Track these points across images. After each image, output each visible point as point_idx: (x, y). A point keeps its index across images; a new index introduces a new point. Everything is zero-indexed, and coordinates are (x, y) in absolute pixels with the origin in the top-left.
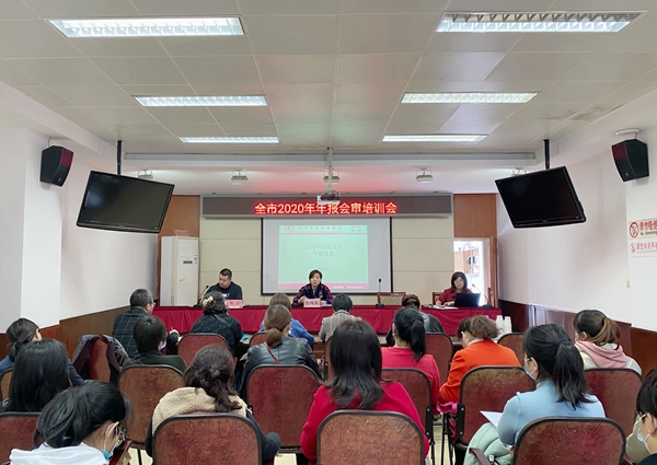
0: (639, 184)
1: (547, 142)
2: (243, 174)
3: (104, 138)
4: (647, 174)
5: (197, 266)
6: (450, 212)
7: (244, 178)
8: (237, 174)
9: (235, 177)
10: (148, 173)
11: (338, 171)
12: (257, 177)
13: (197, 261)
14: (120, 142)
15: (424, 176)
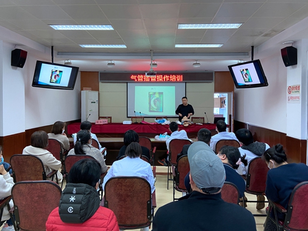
0: (293, 68)
1: (253, 47)
2: (113, 62)
3: (44, 45)
4: (297, 64)
5: (98, 104)
6: (212, 80)
7: (113, 64)
8: (110, 62)
9: (109, 64)
10: (69, 61)
11: (156, 61)
12: (120, 64)
13: (98, 102)
14: (52, 47)
15: (196, 64)
